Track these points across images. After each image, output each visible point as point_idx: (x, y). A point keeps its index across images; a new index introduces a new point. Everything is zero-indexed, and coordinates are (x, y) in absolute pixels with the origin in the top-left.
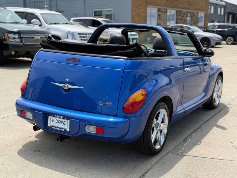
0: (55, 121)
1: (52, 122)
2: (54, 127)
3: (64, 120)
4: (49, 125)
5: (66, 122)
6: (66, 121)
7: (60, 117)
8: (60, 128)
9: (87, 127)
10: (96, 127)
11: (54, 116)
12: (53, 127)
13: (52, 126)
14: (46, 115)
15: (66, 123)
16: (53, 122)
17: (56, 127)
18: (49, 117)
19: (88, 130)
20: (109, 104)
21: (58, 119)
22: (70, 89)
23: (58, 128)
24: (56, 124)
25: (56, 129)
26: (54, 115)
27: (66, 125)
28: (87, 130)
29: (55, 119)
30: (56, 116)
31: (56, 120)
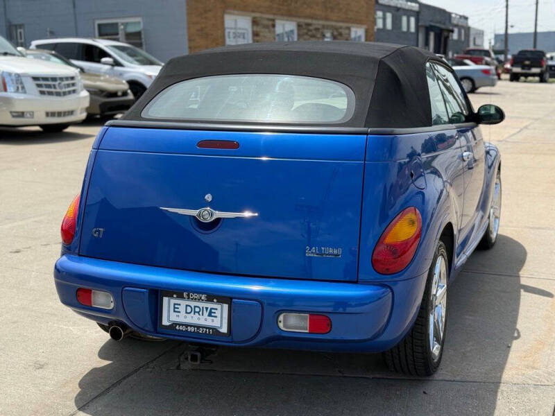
0: (182, 309)
1: (174, 311)
2: (183, 325)
3: (210, 305)
4: (165, 322)
5: (216, 309)
6: (218, 306)
7: (197, 296)
8: (198, 327)
9: (281, 318)
10: (308, 315)
11: (180, 296)
12: (180, 325)
13: (175, 324)
14: (157, 294)
15: (218, 313)
16: (176, 313)
17: (187, 326)
18: (165, 299)
19: (285, 326)
20: (335, 252)
21: (193, 304)
22: (218, 220)
23: (194, 327)
24: (186, 317)
25: (189, 329)
26: (178, 292)
27: (219, 318)
28: (281, 325)
29: (183, 303)
30: (185, 294)
31: (187, 306)
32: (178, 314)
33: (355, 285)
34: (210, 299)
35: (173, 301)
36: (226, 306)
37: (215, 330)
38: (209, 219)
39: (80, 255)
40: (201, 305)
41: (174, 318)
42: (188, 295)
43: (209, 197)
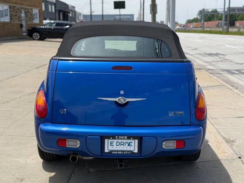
0: (115, 144)
1: (111, 145)
2: (115, 151)
3: (129, 141)
4: (106, 151)
5: (132, 142)
6: (133, 141)
7: (123, 137)
8: (124, 151)
9: (164, 143)
10: (175, 141)
12: (114, 151)
15: (133, 144)
17: (118, 151)
18: (106, 140)
20: (181, 113)
21: (120, 141)
23: (121, 151)
24: (116, 147)
25: (119, 153)
27: (133, 146)
29: (115, 141)
30: (116, 137)
31: (117, 142)
32: (113, 146)
33: (189, 126)
34: (129, 138)
35: (110, 141)
36: (137, 141)
37: (132, 152)
38: (124, 102)
39: (52, 123)
40: (124, 141)
41: (111, 148)
42: (118, 137)
43: (122, 92)
